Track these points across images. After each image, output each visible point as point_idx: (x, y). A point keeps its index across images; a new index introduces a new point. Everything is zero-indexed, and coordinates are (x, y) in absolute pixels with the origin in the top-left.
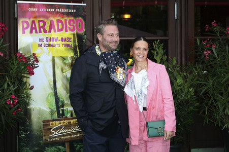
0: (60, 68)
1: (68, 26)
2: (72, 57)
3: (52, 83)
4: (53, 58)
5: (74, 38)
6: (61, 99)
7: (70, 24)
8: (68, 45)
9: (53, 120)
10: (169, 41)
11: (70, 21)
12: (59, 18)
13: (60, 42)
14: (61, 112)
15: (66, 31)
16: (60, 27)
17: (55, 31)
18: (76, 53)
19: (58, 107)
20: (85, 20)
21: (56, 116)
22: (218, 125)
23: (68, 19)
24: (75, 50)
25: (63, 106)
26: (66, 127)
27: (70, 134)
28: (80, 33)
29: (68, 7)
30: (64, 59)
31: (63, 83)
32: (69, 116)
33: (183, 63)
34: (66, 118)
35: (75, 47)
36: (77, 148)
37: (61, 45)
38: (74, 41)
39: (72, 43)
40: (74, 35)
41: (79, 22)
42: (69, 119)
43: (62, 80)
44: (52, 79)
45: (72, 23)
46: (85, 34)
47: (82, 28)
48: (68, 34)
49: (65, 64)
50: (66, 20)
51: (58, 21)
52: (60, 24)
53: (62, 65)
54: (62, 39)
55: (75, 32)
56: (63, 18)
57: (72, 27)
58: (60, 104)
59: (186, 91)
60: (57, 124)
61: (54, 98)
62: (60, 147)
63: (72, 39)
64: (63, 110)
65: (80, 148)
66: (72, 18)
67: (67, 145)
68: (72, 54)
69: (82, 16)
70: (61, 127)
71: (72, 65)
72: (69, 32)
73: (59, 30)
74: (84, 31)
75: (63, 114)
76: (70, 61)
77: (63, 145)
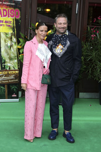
1: (10, 13)
2: (12, 33)
5: (13, 21)
6: (3, 59)
8: (9, 26)
11: (11, 10)
12: (5, 8)
15: (9, 17)
16: (5, 14)
17: (2, 17)
18: (14, 31)
19: (1, 64)
20: (21, 11)
22: (96, 80)
24: (13, 29)
25: (4, 63)
26: (6, 75)
27: (8, 80)
28: (17, 18)
30: (6, 34)
31: (5, 49)
32: (8, 69)
34: (6, 70)
35: (14, 27)
36: (12, 88)
38: (13, 23)
39: (12, 25)
40: (13, 19)
41: (17, 12)
42: (8, 71)
45: (12, 12)
46: (20, 19)
48: (10, 19)
49: (7, 37)
50: (9, 10)
51: (4, 10)
52: (5, 12)
53: (6, 38)
54: (6, 21)
56: (7, 8)
57: (12, 15)
58: (3, 61)
62: (2, 87)
64: (4, 65)
66: (13, 9)
67: (6, 86)
69: (19, 8)
70: (3, 75)
71: (11, 38)
72: (10, 17)
73: (4, 16)
74: (20, 17)
75: (4, 68)
76: (10, 36)
77: (4, 86)
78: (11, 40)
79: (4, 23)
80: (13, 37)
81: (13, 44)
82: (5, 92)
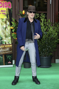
0: (1, 23)
1: (4, 5)
2: (6, 19)
5: (7, 10)
6: (1, 37)
7: (5, 4)
8: (4, 14)
11: (5, 3)
14: (1, 42)
15: (4, 7)
16: (1, 6)
18: (8, 17)
20: (12, 3)
23: (4, 2)
24: (7, 16)
25: (2, 39)
26: (3, 48)
27: (5, 52)
28: (9, 8)
30: (2, 19)
31: (2, 30)
32: (4, 44)
33: (53, 22)
34: (3, 45)
36: (8, 58)
37: (1, 13)
38: (7, 12)
39: (6, 13)
40: (7, 9)
41: (9, 4)
43: (2, 28)
45: (6, 4)
46: (12, 9)
47: (10, 6)
48: (5, 9)
49: (3, 21)
50: (3, 3)
53: (2, 22)
54: (2, 10)
55: (7, 8)
56: (2, 1)
57: (6, 6)
59: (54, 34)
62: (0, 57)
63: (6, 11)
64: (2, 41)
65: (9, 57)
66: (6, 2)
67: (3, 56)
68: (6, 17)
69: (10, 1)
70: (1, 48)
71: (6, 22)
72: (5, 8)
75: (2, 43)
76: (5, 20)
77: (2, 56)
78: (6, 24)
80: (7, 22)
81: (7, 26)
82: (3, 60)
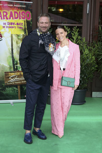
1: (21, 15)
2: (23, 35)
3: (11, 50)
4: (12, 35)
5: (25, 23)
6: (16, 60)
8: (21, 28)
9: (11, 72)
10: (83, 27)
12: (16, 11)
13: (16, 26)
15: (20, 19)
16: (16, 16)
17: (13, 19)
18: (25, 33)
19: (14, 65)
20: (31, 12)
21: (12, 70)
23: (21, 12)
24: (25, 31)
25: (17, 64)
26: (18, 76)
27: (21, 81)
28: (28, 20)
29: (21, 4)
30: (18, 36)
34: (19, 71)
35: (25, 29)
36: (25, 89)
38: (25, 25)
39: (23, 27)
41: (28, 13)
43: (17, 49)
44: (11, 48)
45: (23, 14)
46: (31, 21)
48: (22, 21)
49: (19, 39)
50: (20, 12)
51: (15, 12)
52: (16, 14)
53: (17, 40)
54: (17, 23)
55: (25, 20)
56: (18, 10)
57: (23, 17)
58: (15, 63)
59: (90, 58)
60: (13, 75)
61: (11, 59)
62: (15, 88)
63: (23, 24)
64: (17, 67)
66: (24, 11)
67: (19, 87)
68: (23, 33)
69: (30, 10)
70: (15, 76)
72: (22, 19)
73: (16, 18)
74: (31, 19)
75: (17, 69)
76: (22, 37)
77: (16, 86)
79: (15, 25)
82: (18, 93)
